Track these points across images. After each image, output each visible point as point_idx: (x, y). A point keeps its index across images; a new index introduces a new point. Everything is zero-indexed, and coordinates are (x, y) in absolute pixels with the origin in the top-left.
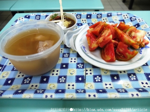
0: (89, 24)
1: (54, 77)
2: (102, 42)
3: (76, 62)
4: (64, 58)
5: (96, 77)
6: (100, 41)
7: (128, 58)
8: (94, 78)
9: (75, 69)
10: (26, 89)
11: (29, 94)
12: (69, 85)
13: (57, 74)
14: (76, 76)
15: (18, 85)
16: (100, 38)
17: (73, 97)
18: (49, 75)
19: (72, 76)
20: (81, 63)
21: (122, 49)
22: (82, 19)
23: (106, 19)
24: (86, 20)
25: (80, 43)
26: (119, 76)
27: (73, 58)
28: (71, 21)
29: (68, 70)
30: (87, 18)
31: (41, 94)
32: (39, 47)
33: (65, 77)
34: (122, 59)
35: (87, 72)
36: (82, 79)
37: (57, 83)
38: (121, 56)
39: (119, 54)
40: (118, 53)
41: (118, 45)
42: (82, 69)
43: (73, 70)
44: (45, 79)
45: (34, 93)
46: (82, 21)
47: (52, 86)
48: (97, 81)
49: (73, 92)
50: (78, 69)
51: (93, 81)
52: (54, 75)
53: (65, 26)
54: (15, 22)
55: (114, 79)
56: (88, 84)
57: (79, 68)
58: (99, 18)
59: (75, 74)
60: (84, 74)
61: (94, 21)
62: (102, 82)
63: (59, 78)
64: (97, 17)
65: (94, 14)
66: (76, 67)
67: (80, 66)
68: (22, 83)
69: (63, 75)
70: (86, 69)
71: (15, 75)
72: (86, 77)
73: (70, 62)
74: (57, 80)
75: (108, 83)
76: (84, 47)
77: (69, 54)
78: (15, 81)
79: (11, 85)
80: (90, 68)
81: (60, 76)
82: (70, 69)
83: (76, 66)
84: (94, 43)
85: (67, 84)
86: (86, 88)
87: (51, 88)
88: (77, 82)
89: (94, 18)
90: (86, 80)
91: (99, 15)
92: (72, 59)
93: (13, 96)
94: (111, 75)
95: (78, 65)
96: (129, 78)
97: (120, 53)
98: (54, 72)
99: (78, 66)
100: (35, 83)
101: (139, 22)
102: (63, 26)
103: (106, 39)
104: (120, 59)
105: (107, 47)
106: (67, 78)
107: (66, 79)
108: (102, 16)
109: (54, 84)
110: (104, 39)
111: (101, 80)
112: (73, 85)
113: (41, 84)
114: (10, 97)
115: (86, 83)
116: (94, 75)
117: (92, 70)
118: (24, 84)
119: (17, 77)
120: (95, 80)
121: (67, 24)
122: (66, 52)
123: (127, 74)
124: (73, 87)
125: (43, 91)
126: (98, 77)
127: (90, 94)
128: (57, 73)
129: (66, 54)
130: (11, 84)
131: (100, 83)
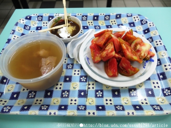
0: (96, 27)
1: (57, 91)
2: (105, 56)
3: (80, 75)
4: (68, 70)
5: (98, 92)
6: (103, 55)
7: (130, 74)
8: (96, 92)
9: (78, 83)
10: (32, 105)
11: (35, 111)
12: (72, 100)
13: (60, 88)
14: (79, 90)
15: (23, 100)
16: (103, 52)
17: (74, 114)
18: (53, 89)
19: (75, 91)
20: (84, 76)
21: (125, 65)
22: (88, 21)
23: (114, 21)
24: (92, 22)
25: (85, 54)
26: (120, 92)
27: (77, 70)
28: (75, 26)
29: (71, 83)
30: (94, 20)
31: (45, 111)
32: (42, 65)
33: (68, 91)
34: (125, 74)
35: (89, 86)
36: (84, 94)
37: (60, 97)
38: (124, 71)
39: (122, 69)
40: (121, 67)
41: (122, 60)
42: (85, 83)
43: (76, 84)
44: (49, 93)
45: (39, 110)
46: (88, 23)
47: (55, 101)
48: (98, 96)
49: (75, 110)
50: (81, 83)
51: (94, 96)
52: (57, 89)
53: (69, 33)
54: (15, 26)
55: (115, 94)
56: (90, 99)
57: (82, 81)
58: (107, 20)
59: (78, 89)
60: (87, 89)
61: (101, 23)
62: (103, 98)
63: (63, 93)
64: (105, 19)
65: (101, 15)
66: (79, 81)
67: (83, 79)
68: (27, 97)
69: (66, 89)
70: (89, 83)
71: (20, 88)
72: (88, 92)
73: (73, 75)
74: (60, 94)
75: (109, 99)
76: (88, 59)
77: (73, 64)
78: (20, 94)
79: (17, 100)
80: (92, 81)
81: (63, 90)
82: (73, 83)
83: (79, 79)
84: (97, 56)
85: (70, 99)
86: (87, 104)
87: (54, 103)
88: (79, 97)
89: (101, 20)
90: (88, 94)
91: (107, 16)
92: (75, 71)
93: (20, 112)
94: (112, 90)
95: (82, 78)
96: (129, 94)
97: (123, 67)
98: (58, 86)
99: (81, 80)
100: (40, 97)
101: (149, 27)
102: (67, 32)
103: (109, 56)
104: (123, 73)
105: (110, 61)
106: (70, 92)
107: (69, 94)
108: (110, 18)
109: (57, 98)
110: (107, 55)
111: (102, 95)
112: (75, 100)
113: (45, 98)
114: (17, 114)
115: (88, 98)
116: (96, 89)
117: (94, 84)
118: (30, 98)
119: (21, 91)
120: (97, 95)
121: (71, 30)
122: (70, 62)
123: (128, 89)
124: (75, 102)
125: (47, 107)
126: (99, 92)
127: (90, 111)
128: (60, 86)
129: (70, 65)
130: (17, 98)
131: (101, 98)
